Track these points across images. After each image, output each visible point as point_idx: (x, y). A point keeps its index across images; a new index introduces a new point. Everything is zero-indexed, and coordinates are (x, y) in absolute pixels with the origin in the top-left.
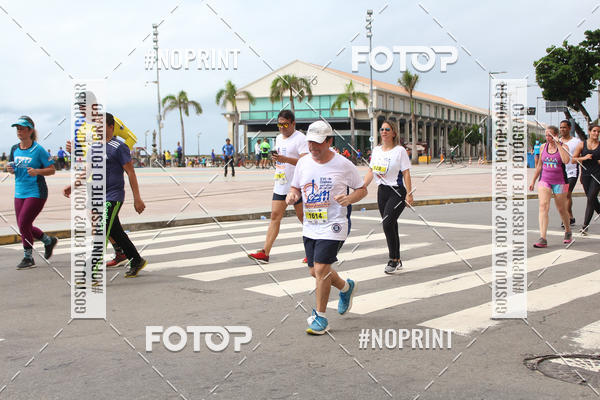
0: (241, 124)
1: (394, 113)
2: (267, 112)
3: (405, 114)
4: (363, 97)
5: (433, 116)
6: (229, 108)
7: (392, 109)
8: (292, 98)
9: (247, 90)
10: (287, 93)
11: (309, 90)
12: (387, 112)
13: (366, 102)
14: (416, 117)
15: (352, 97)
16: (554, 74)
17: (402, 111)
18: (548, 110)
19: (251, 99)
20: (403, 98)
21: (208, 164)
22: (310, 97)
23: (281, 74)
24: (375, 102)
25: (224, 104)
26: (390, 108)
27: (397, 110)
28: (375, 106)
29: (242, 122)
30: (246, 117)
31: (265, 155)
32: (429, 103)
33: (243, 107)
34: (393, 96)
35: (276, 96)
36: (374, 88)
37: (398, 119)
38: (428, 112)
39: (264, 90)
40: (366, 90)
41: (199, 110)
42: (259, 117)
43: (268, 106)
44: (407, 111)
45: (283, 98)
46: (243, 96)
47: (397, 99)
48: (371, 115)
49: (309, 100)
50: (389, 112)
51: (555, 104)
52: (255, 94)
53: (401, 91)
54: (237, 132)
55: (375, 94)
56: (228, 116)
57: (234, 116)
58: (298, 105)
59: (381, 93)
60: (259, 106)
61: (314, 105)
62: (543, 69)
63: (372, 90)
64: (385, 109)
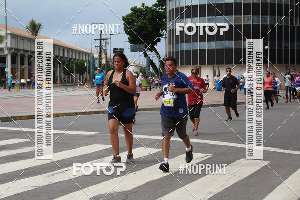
1: (24, 51)
3: (32, 52)
7: (22, 48)
12: (18, 50)
16: (136, 26)
17: (30, 50)
18: (132, 50)
20: (30, 40)
24: (9, 43)
27: (26, 49)
28: (9, 46)
34: (23, 38)
36: (9, 32)
37: (27, 55)
40: (3, 34)
47: (25, 41)
48: (6, 53)
50: (21, 50)
51: (137, 47)
55: (9, 37)
59: (14, 36)
63: (7, 34)
64: (17, 48)
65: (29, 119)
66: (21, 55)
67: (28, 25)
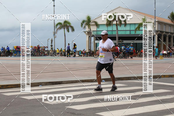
0: (92, 36)
1: (166, 32)
3: (171, 33)
6: (87, 29)
8: (117, 25)
9: (96, 20)
11: (125, 21)
12: (162, 32)
17: (170, 32)
19: (97, 25)
20: (170, 25)
21: (77, 55)
22: (126, 24)
24: (157, 27)
25: (85, 27)
26: (164, 30)
27: (167, 31)
28: (156, 29)
29: (93, 36)
30: (95, 33)
33: (94, 28)
34: (166, 24)
36: (157, 20)
37: (168, 35)
40: (153, 21)
41: (73, 30)
43: (105, 28)
44: (172, 32)
45: (113, 25)
46: (94, 24)
47: (167, 26)
49: (125, 26)
52: (99, 23)
54: (91, 40)
55: (157, 23)
56: (86, 33)
57: (89, 33)
58: (119, 28)
59: (160, 23)
60: (101, 28)
61: (128, 28)
63: (155, 21)
64: (161, 30)
65: (169, 77)
66: (164, 35)
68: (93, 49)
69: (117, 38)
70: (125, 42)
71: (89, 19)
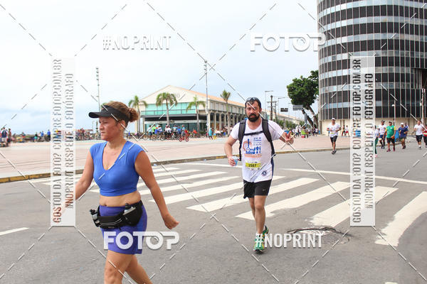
2: (154, 111)
3: (224, 112)
4: (202, 103)
5: (238, 112)
8: (167, 104)
9: (144, 100)
10: (165, 102)
11: (175, 100)
12: (215, 111)
13: (204, 106)
14: (229, 113)
15: (197, 103)
16: (296, 92)
17: (222, 110)
18: (294, 109)
19: (146, 105)
20: (223, 104)
22: (176, 104)
23: (162, 92)
24: (209, 106)
26: (217, 109)
27: (220, 110)
28: (209, 108)
29: (142, 116)
30: (144, 114)
31: (154, 133)
32: (236, 106)
33: (142, 109)
34: (218, 103)
35: (159, 103)
36: (209, 99)
37: (221, 114)
38: (235, 111)
39: (152, 100)
40: (204, 100)
42: (151, 114)
43: (155, 108)
44: (225, 110)
45: (162, 104)
46: (142, 103)
47: (220, 105)
48: (207, 113)
51: (297, 106)
52: (148, 103)
53: (222, 100)
54: (139, 121)
55: (209, 102)
58: (170, 108)
59: (212, 101)
60: (150, 108)
61: (179, 107)
62: (291, 89)
64: (214, 109)
66: (217, 114)
67: (222, 93)
68: (142, 131)
69: (168, 119)
70: (176, 122)
71: (137, 99)
